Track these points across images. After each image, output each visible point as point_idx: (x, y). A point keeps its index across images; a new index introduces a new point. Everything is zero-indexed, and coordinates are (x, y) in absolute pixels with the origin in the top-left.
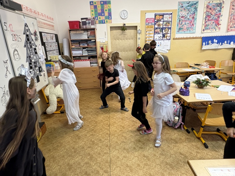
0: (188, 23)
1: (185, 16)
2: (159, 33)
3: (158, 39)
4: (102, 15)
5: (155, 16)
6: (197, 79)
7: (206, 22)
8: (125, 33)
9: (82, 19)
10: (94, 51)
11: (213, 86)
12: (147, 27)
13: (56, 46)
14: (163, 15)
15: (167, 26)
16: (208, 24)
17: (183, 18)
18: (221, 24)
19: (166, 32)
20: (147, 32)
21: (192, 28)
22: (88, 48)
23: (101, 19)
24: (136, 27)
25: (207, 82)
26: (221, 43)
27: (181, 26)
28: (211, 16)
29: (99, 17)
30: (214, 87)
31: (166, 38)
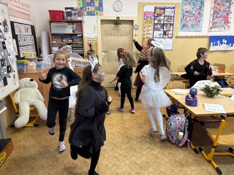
0: (193, 20)
1: (190, 10)
2: (159, 30)
3: (158, 37)
4: (91, 6)
5: (155, 10)
6: (206, 86)
7: (214, 19)
8: (118, 28)
9: (66, 8)
10: (80, 48)
11: (224, 95)
12: (146, 22)
13: (32, 40)
14: (164, 9)
15: (169, 22)
16: (216, 21)
17: (188, 13)
18: (230, 22)
19: (168, 29)
20: (145, 28)
21: (198, 25)
22: (72, 44)
23: (90, 10)
24: (132, 22)
25: (218, 90)
26: (230, 44)
27: (185, 22)
28: (220, 12)
29: (87, 7)
30: (227, 96)
31: (168, 36)
